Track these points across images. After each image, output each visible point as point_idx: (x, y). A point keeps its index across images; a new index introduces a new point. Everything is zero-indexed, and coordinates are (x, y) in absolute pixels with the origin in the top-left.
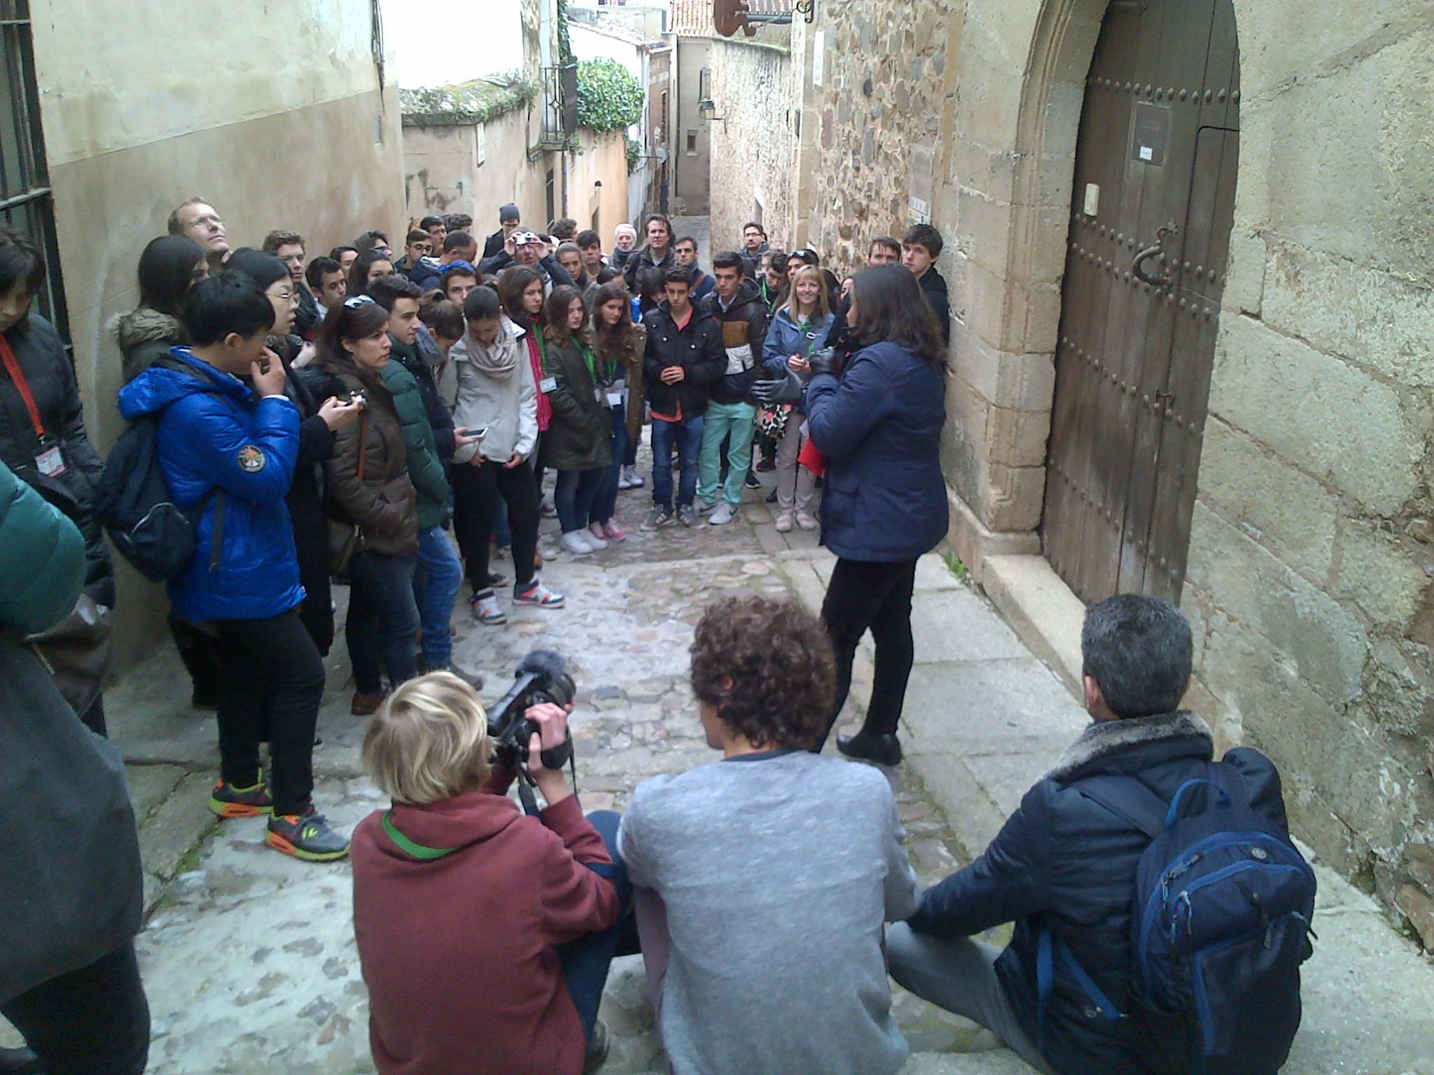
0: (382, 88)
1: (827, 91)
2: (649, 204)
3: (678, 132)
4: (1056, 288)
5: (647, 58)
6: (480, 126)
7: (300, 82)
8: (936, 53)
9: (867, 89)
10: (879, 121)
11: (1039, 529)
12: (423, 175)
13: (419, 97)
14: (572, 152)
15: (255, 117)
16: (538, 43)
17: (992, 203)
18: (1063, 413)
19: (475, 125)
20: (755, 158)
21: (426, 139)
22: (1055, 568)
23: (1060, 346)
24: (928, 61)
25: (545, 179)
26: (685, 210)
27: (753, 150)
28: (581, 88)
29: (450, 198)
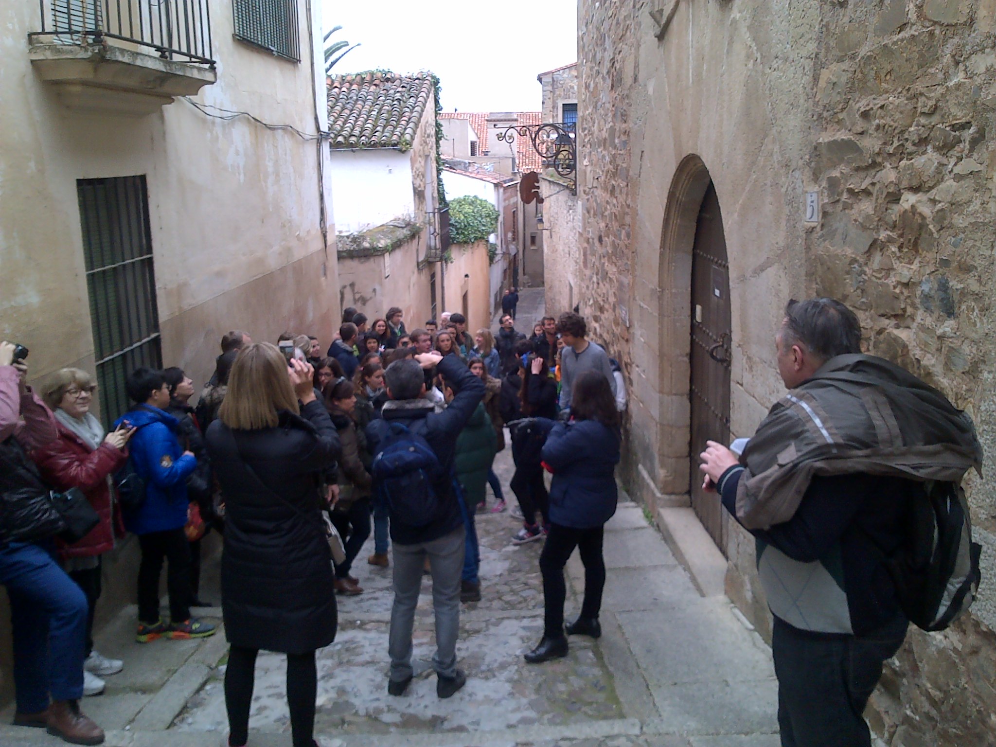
0: (326, 246)
1: (584, 236)
2: (506, 282)
3: (524, 234)
4: (687, 359)
5: (501, 190)
6: (387, 255)
7: (280, 254)
8: (627, 228)
9: (600, 240)
10: (606, 258)
11: (689, 492)
12: (352, 285)
13: (350, 240)
14: (446, 262)
15: (257, 277)
16: (424, 198)
17: (651, 314)
18: (695, 428)
19: (383, 255)
20: (568, 256)
21: (352, 264)
22: (697, 514)
23: (691, 390)
24: (623, 232)
25: (430, 278)
26: (530, 284)
27: (567, 250)
28: (452, 221)
29: (368, 298)
